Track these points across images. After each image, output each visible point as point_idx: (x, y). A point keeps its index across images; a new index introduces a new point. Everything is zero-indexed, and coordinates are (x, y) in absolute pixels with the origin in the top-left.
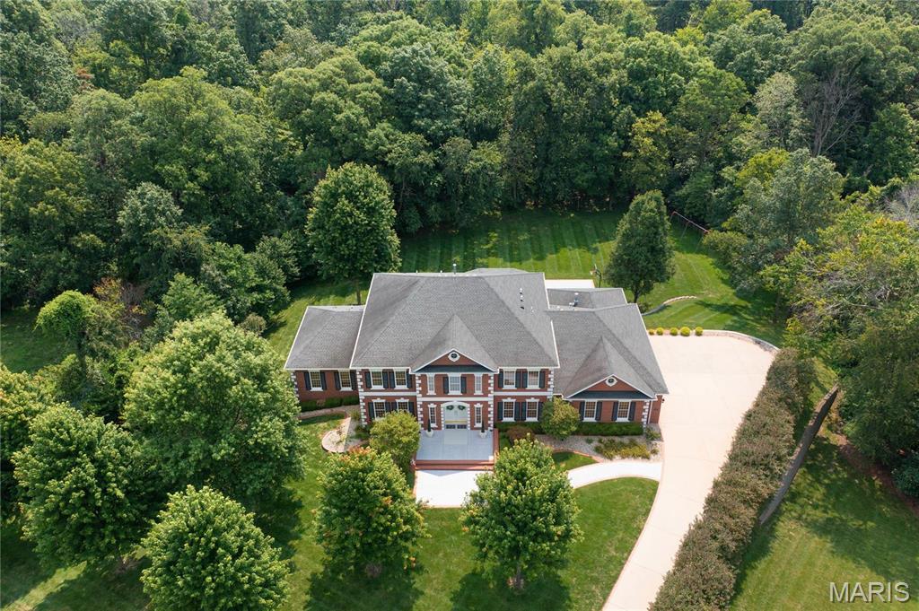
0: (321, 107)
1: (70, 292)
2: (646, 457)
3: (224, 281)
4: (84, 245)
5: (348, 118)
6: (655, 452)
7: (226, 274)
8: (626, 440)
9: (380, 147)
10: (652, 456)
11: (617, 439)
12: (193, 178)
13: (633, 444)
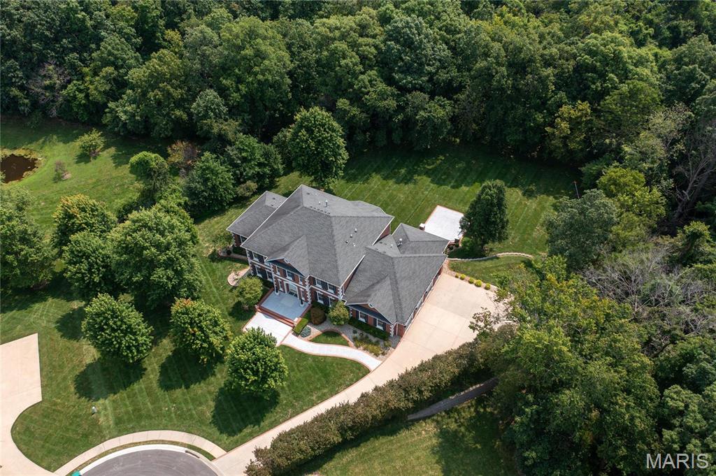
0: (333, 53)
1: (145, 153)
2: (377, 355)
3: (238, 157)
4: (175, 117)
5: (347, 64)
6: (383, 354)
7: (241, 154)
8: (374, 340)
9: (363, 89)
10: (380, 356)
11: (371, 337)
12: (238, 90)
13: (377, 344)
